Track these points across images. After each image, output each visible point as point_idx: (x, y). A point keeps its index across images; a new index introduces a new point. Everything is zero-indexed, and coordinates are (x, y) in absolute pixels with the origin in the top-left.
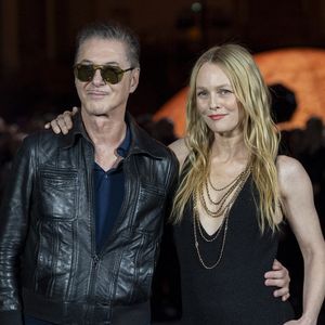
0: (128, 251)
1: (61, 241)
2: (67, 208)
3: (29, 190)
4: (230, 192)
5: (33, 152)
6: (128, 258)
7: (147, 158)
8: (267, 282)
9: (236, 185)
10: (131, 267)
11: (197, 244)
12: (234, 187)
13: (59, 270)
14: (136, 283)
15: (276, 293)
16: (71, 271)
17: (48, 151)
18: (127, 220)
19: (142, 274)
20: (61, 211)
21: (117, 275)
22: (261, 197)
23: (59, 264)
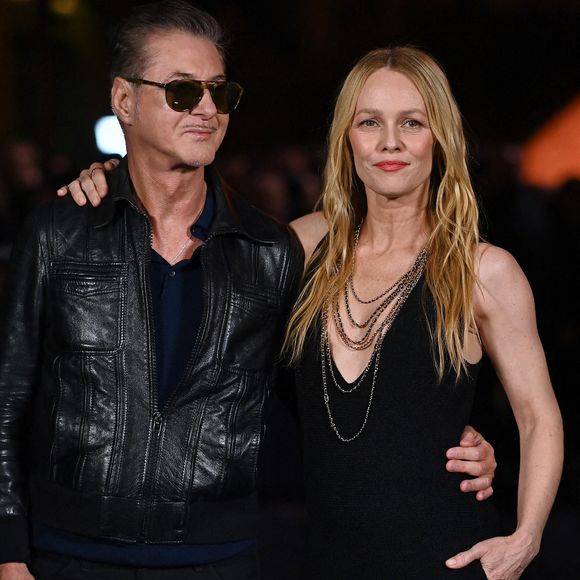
0: (216, 405)
1: (96, 389)
2: (105, 332)
3: (37, 303)
4: (384, 305)
5: (43, 238)
6: (215, 417)
7: (242, 242)
8: (450, 466)
9: (395, 294)
10: (221, 432)
11: (327, 398)
12: (391, 298)
13: (92, 441)
14: (230, 462)
15: (465, 485)
16: (114, 441)
17: (68, 233)
18: (212, 350)
19: (240, 445)
20: (93, 337)
21: (196, 447)
22: (440, 315)
23: (93, 430)
